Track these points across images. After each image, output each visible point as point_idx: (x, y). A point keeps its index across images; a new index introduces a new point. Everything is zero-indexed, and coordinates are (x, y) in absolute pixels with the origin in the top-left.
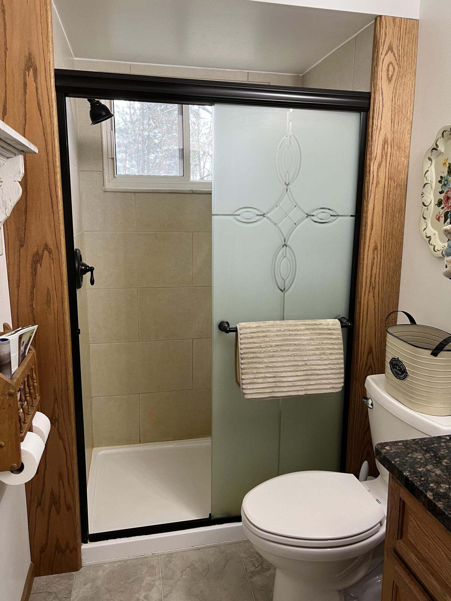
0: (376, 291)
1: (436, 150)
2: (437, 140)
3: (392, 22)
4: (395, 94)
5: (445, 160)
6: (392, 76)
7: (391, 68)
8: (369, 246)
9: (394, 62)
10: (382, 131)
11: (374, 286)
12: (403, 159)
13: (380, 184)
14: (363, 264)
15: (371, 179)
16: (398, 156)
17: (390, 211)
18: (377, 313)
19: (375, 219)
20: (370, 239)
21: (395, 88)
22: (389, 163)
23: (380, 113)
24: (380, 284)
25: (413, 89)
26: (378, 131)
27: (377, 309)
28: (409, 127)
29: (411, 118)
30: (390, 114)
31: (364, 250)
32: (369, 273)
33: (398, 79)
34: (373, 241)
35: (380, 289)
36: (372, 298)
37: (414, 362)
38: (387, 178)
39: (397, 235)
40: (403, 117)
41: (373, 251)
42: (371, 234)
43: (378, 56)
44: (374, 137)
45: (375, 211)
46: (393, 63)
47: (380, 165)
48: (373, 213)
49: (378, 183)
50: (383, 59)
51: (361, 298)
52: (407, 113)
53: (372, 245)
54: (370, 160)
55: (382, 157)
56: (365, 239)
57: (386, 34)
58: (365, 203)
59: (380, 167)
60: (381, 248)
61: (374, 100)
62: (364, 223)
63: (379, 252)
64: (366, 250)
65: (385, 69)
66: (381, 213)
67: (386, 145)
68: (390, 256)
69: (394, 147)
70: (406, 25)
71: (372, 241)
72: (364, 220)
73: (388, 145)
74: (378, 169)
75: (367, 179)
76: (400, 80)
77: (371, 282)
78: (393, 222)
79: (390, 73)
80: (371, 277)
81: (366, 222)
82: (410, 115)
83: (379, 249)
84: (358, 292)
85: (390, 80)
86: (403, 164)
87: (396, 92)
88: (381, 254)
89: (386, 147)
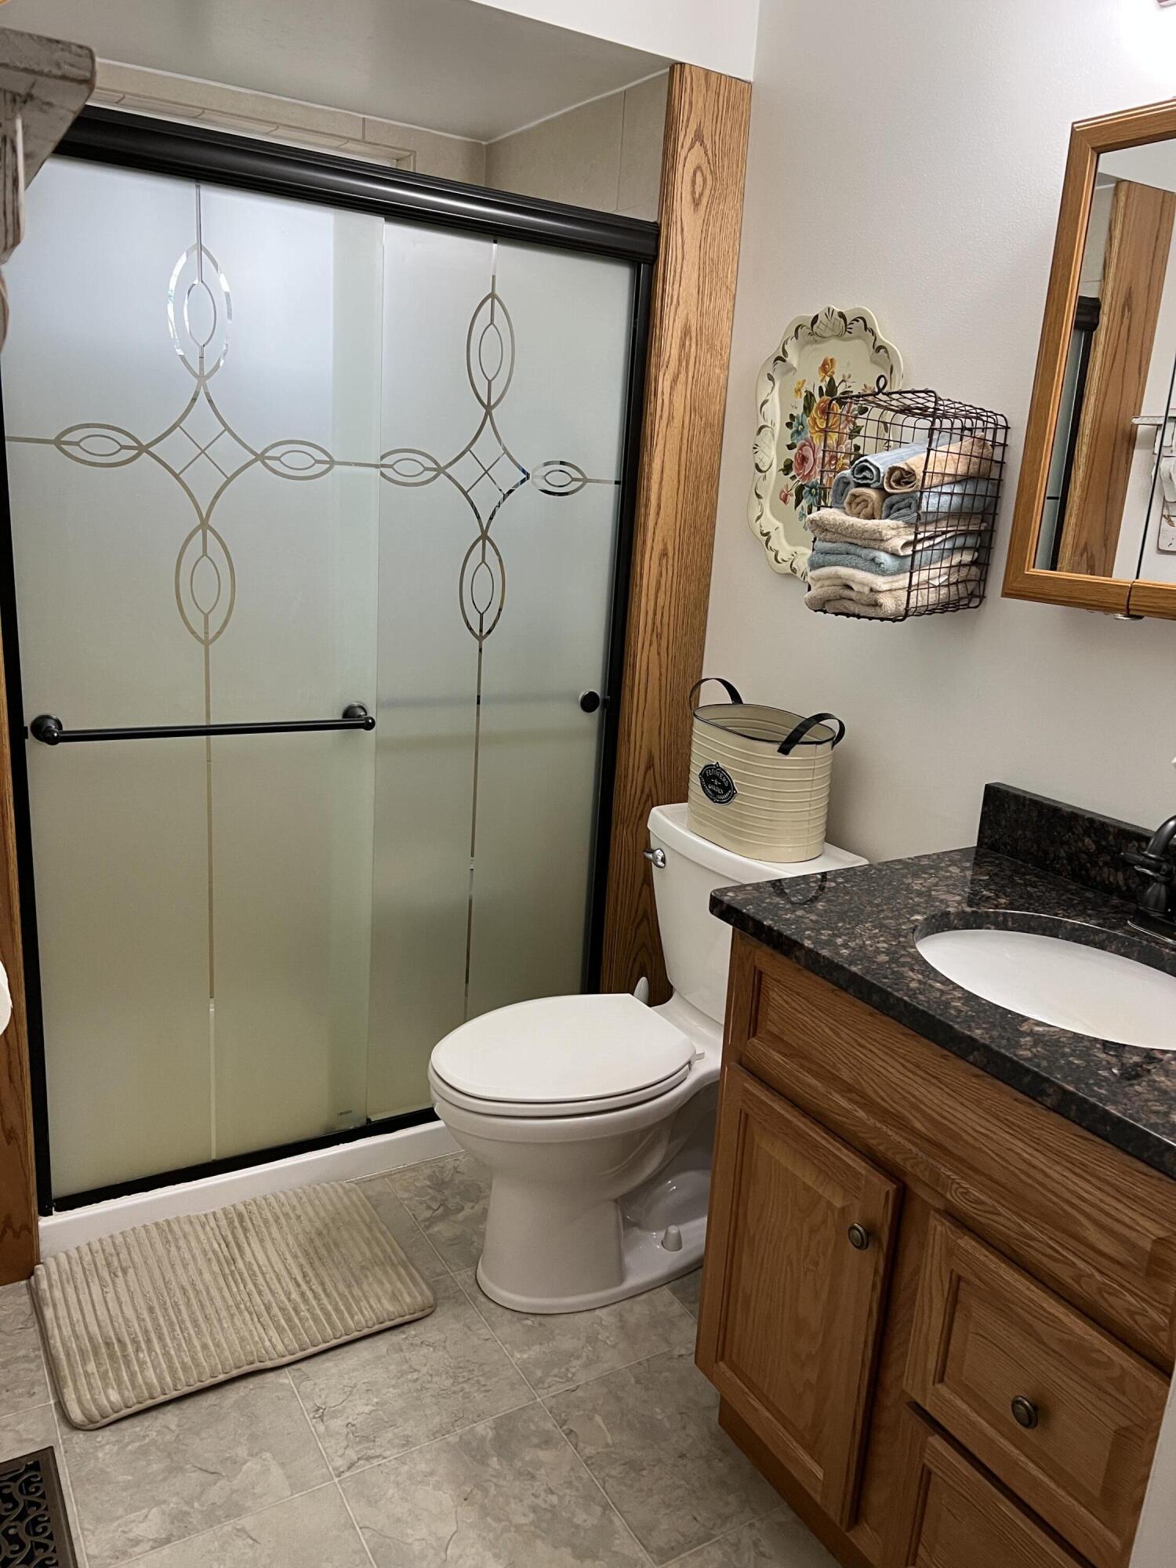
0: (664, 644)
1: (784, 361)
2: (786, 342)
3: (703, 82)
4: (705, 232)
5: (799, 383)
6: (701, 195)
7: (699, 179)
8: (652, 548)
9: (705, 166)
10: (681, 308)
11: (659, 631)
12: (717, 371)
13: (676, 421)
14: (641, 586)
15: (659, 408)
16: (708, 363)
17: (692, 478)
18: (663, 689)
19: (663, 492)
20: (654, 533)
21: (706, 222)
22: (693, 378)
23: (678, 271)
24: (671, 627)
25: (737, 228)
26: (673, 307)
27: (664, 679)
28: (729, 305)
29: (734, 287)
30: (696, 276)
31: (643, 556)
32: (652, 603)
33: (712, 203)
34: (660, 539)
35: (671, 639)
36: (657, 657)
37: (746, 767)
38: (688, 409)
39: (703, 528)
40: (719, 284)
41: (660, 559)
42: (656, 524)
43: (675, 150)
44: (666, 322)
45: (665, 475)
46: (704, 168)
47: (675, 381)
48: (662, 479)
49: (671, 417)
50: (685, 159)
51: (635, 656)
52: (727, 277)
53: (658, 548)
54: (658, 367)
55: (680, 364)
56: (645, 535)
57: (691, 103)
58: (646, 459)
59: (676, 384)
60: (674, 554)
61: (666, 242)
62: (643, 501)
63: (670, 562)
64: (647, 556)
65: (688, 178)
66: (676, 481)
67: (688, 338)
68: (690, 572)
69: (701, 345)
70: (729, 92)
71: (658, 538)
72: (643, 494)
73: (691, 339)
74: (671, 387)
75: (650, 408)
76: (715, 205)
77: (654, 624)
78: (697, 500)
79: (698, 190)
80: (655, 614)
81: (648, 499)
82: (732, 282)
83: (670, 555)
84: (630, 643)
85: (696, 204)
86: (718, 381)
87: (707, 231)
88: (673, 566)
89: (687, 343)
